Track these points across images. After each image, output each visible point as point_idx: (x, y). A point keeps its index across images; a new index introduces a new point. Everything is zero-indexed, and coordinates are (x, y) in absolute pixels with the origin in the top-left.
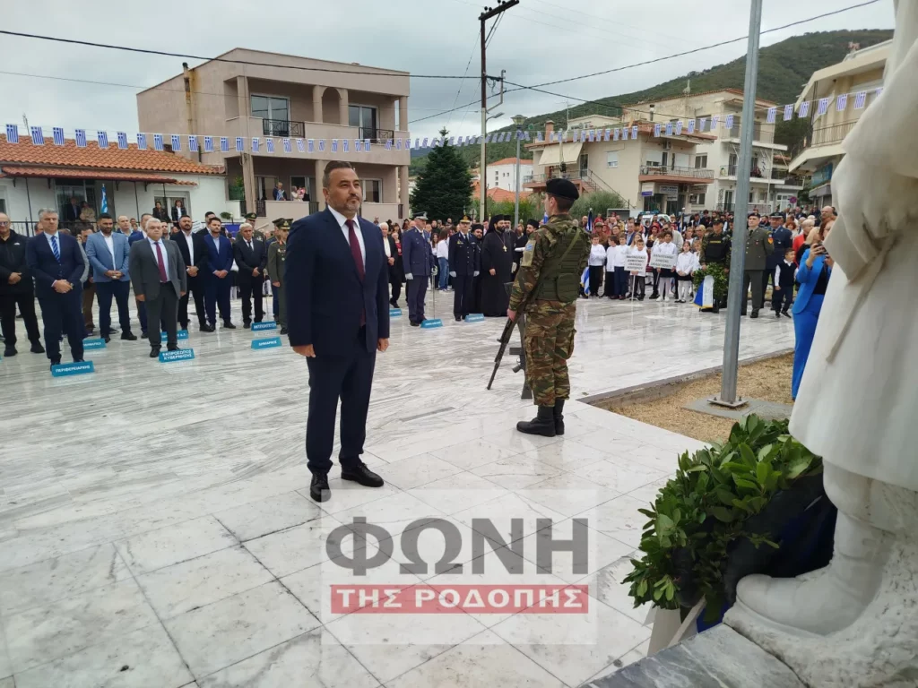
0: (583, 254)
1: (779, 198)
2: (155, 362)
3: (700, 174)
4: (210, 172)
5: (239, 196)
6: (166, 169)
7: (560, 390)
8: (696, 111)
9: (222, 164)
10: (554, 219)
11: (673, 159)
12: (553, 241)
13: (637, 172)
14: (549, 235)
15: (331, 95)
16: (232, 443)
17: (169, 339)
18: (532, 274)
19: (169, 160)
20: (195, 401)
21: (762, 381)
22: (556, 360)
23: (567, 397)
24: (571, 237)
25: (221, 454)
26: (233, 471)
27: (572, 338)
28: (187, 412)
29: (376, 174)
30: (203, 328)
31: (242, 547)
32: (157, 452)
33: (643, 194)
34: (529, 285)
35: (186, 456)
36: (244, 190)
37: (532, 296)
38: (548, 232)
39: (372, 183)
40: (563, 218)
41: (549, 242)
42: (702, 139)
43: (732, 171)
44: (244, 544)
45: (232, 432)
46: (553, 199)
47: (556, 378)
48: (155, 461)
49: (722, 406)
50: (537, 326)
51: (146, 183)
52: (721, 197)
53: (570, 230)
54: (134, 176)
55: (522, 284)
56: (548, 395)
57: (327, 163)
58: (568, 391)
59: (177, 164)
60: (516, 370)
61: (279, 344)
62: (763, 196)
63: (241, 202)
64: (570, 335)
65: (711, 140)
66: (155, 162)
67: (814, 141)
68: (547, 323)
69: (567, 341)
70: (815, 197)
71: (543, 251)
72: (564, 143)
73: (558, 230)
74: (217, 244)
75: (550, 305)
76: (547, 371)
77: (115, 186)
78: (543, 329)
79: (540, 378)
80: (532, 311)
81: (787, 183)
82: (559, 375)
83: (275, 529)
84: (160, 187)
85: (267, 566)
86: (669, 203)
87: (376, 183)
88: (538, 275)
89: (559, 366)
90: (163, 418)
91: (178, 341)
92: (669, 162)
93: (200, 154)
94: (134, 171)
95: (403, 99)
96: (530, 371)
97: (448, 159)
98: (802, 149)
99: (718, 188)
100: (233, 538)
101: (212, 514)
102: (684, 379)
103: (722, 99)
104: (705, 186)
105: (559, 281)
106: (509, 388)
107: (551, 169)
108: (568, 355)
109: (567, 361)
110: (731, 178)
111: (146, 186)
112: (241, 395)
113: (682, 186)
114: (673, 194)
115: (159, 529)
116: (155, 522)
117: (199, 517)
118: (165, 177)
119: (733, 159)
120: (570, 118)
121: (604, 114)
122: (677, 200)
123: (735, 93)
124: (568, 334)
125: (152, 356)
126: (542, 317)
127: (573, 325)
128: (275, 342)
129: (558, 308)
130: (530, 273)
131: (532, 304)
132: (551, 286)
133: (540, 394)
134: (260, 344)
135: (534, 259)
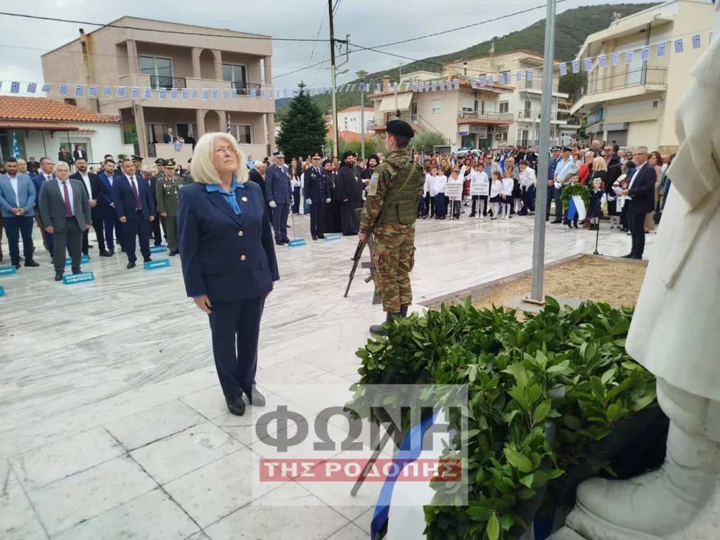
0: (419, 184)
1: (563, 135)
2: (60, 285)
3: (504, 117)
4: (107, 120)
5: (133, 140)
6: (69, 119)
7: (404, 298)
8: (499, 67)
9: (117, 114)
10: (394, 154)
11: (483, 106)
12: (394, 174)
13: (455, 117)
14: (390, 169)
15: (207, 55)
16: (125, 355)
17: (73, 263)
18: (377, 202)
19: (71, 112)
20: (92, 318)
21: (561, 281)
22: (400, 273)
23: (410, 303)
24: (408, 170)
25: (116, 366)
26: (125, 381)
27: (412, 255)
28: (85, 329)
29: (246, 124)
30: (103, 253)
31: (129, 456)
32: (58, 367)
33: (461, 133)
34: (376, 211)
35: (83, 369)
36: (136, 135)
37: (378, 221)
38: (389, 166)
39: (244, 127)
40: (401, 153)
41: (390, 175)
42: (504, 89)
43: (528, 114)
44: (131, 453)
45: (125, 345)
46: (392, 138)
47: (401, 288)
48: (56, 375)
49: (532, 303)
50: (383, 245)
51: (52, 131)
52: (520, 135)
53: (407, 164)
54: (41, 125)
55: (369, 211)
56: (394, 303)
57: (207, 111)
58: (411, 299)
59: (78, 114)
60: (367, 281)
61: (168, 265)
62: (551, 133)
63: (135, 146)
64: (411, 253)
65: (511, 90)
66: (59, 113)
67: (589, 90)
68: (390, 243)
70: (590, 133)
71: (385, 182)
72: (398, 93)
73: (397, 164)
74: (111, 181)
75: (394, 227)
76: (393, 283)
77: (25, 135)
78: (388, 248)
79: (387, 289)
80: (379, 233)
81: (569, 123)
82: (402, 285)
83: (159, 437)
84: (64, 134)
85: (151, 474)
86: (480, 140)
87: (248, 128)
88: (382, 203)
89: (401, 278)
90: (64, 335)
91: (81, 265)
92: (480, 108)
93: (98, 106)
94: (41, 121)
95: (267, 58)
96: (379, 283)
97: (306, 107)
98: (581, 96)
99: (517, 128)
100: (120, 448)
101: (102, 426)
102: (501, 282)
103: (519, 57)
104: (508, 127)
105: (399, 206)
106: (361, 296)
107: (388, 115)
108: (409, 269)
109: (409, 274)
110: (527, 120)
111: (52, 134)
112: (134, 311)
113: (490, 127)
114: (484, 134)
115: (52, 443)
116: (49, 436)
117: (91, 429)
118: (69, 126)
119: (528, 105)
120: (402, 74)
121: (429, 70)
122: (486, 138)
123: (528, 53)
124: (409, 251)
125: (57, 279)
126: (387, 238)
127: (412, 244)
128: (165, 263)
129: (400, 230)
130: (376, 201)
131: (378, 227)
132: (393, 211)
133: (388, 302)
134: (152, 266)
135: (378, 189)
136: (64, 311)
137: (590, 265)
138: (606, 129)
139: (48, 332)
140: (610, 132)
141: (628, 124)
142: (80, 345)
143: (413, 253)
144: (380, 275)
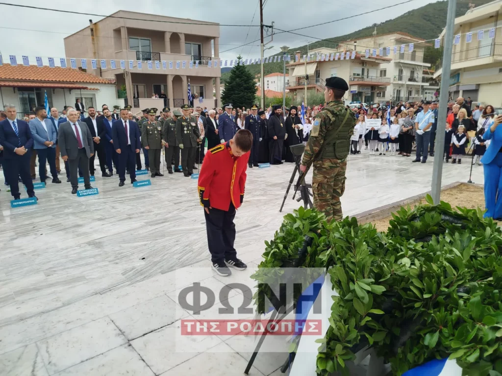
0: (351, 127)
1: (426, 93)
3: (383, 80)
4: (107, 82)
5: (124, 96)
6: (81, 81)
8: (380, 45)
9: (113, 78)
10: (332, 104)
11: (368, 72)
12: (333, 119)
13: (348, 79)
14: (330, 115)
15: (175, 37)
16: (122, 253)
18: (319, 142)
19: (83, 76)
20: (98, 223)
22: (333, 197)
24: (344, 115)
25: (115, 262)
26: (123, 274)
28: (94, 231)
29: (201, 83)
31: (130, 345)
32: (73, 261)
34: (317, 149)
35: (92, 263)
36: (126, 93)
37: (318, 156)
38: (329, 112)
39: (199, 87)
40: (337, 103)
41: (330, 120)
42: (384, 60)
43: (400, 78)
44: (131, 342)
45: (122, 245)
46: (331, 91)
47: (334, 209)
48: (72, 267)
50: (321, 176)
51: (70, 89)
52: (394, 93)
53: (343, 111)
54: (63, 85)
55: (311, 149)
57: (174, 76)
58: (341, 218)
59: (88, 78)
61: (150, 184)
62: (417, 92)
63: (125, 99)
64: (342, 181)
65: (388, 61)
66: (75, 77)
68: (328, 174)
69: (341, 185)
71: (326, 126)
72: (307, 63)
73: (335, 111)
74: (111, 124)
75: (331, 161)
76: (328, 205)
77: (52, 92)
78: (326, 178)
79: (324, 210)
80: (318, 165)
81: (430, 85)
82: (335, 208)
83: (153, 329)
84: (78, 91)
85: (149, 364)
86: (365, 97)
87: (201, 88)
88: (322, 142)
89: (334, 201)
90: (78, 235)
92: (366, 74)
93: (101, 72)
94: (63, 82)
95: (216, 39)
96: (317, 205)
97: (242, 73)
99: (393, 88)
100: (123, 337)
101: (107, 316)
103: (395, 38)
104: (386, 87)
105: (336, 145)
107: (299, 78)
108: (341, 195)
109: (340, 198)
110: (400, 82)
111: (70, 91)
112: (127, 218)
113: (373, 87)
114: (368, 92)
115: (70, 330)
116: (68, 323)
117: (99, 318)
118: (81, 86)
119: (401, 71)
120: (309, 50)
121: (329, 47)
122: (370, 95)
123: (402, 34)
124: (342, 180)
125: (73, 193)
126: (325, 170)
127: (344, 175)
128: (147, 183)
129: (336, 163)
130: (317, 140)
131: (319, 161)
132: (331, 149)
134: (138, 184)
135: (320, 131)
136: (78, 217)
137: (467, 191)
138: (461, 89)
139: (67, 232)
140: (464, 91)
141: (479, 85)
142: (89, 244)
143: (344, 182)
144: (318, 198)
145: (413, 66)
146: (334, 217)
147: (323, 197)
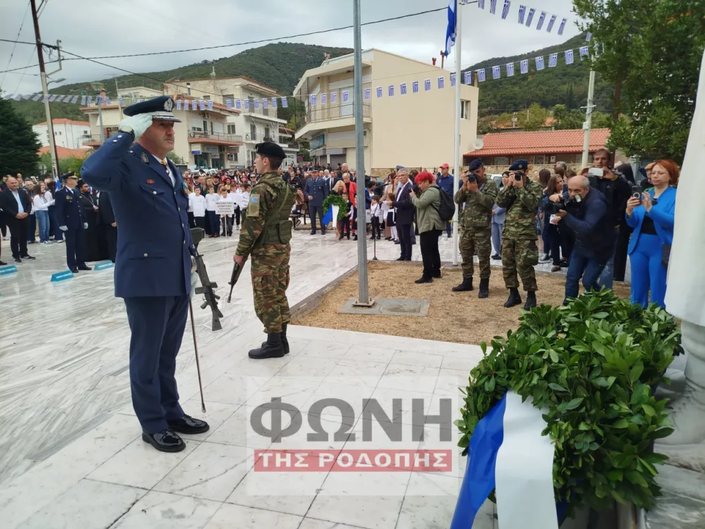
3: (232, 139)
7: (285, 316)
8: (222, 91)
11: (212, 126)
13: (186, 136)
14: (270, 189)
18: (259, 223)
22: (279, 293)
23: (289, 321)
27: (288, 273)
33: (193, 152)
34: (258, 232)
37: (259, 241)
38: (268, 186)
40: (275, 174)
41: (271, 195)
42: (231, 112)
43: (254, 137)
47: (281, 307)
49: (363, 306)
50: (266, 266)
52: (249, 156)
55: (250, 232)
56: (277, 323)
64: (286, 271)
65: (237, 113)
67: (312, 119)
68: (273, 263)
70: (314, 156)
73: (276, 185)
75: (275, 247)
76: (275, 303)
78: (271, 268)
79: (270, 310)
80: (260, 254)
81: (290, 146)
82: (283, 305)
86: (213, 160)
88: (263, 224)
89: (281, 297)
92: (209, 129)
98: (304, 124)
99: (246, 150)
103: (240, 83)
104: (238, 148)
105: (280, 226)
107: (108, 130)
108: (285, 287)
109: (286, 292)
113: (222, 147)
114: (215, 153)
119: (253, 128)
120: (120, 88)
121: (149, 87)
122: (218, 157)
123: (248, 80)
124: (284, 270)
126: (269, 258)
129: (281, 249)
130: (257, 222)
131: (259, 248)
132: (274, 231)
133: (272, 323)
135: (260, 210)
138: (328, 154)
140: (331, 156)
141: (345, 149)
143: (288, 271)
144: (262, 296)
145: (267, 122)
146: (282, 317)
147: (270, 294)
